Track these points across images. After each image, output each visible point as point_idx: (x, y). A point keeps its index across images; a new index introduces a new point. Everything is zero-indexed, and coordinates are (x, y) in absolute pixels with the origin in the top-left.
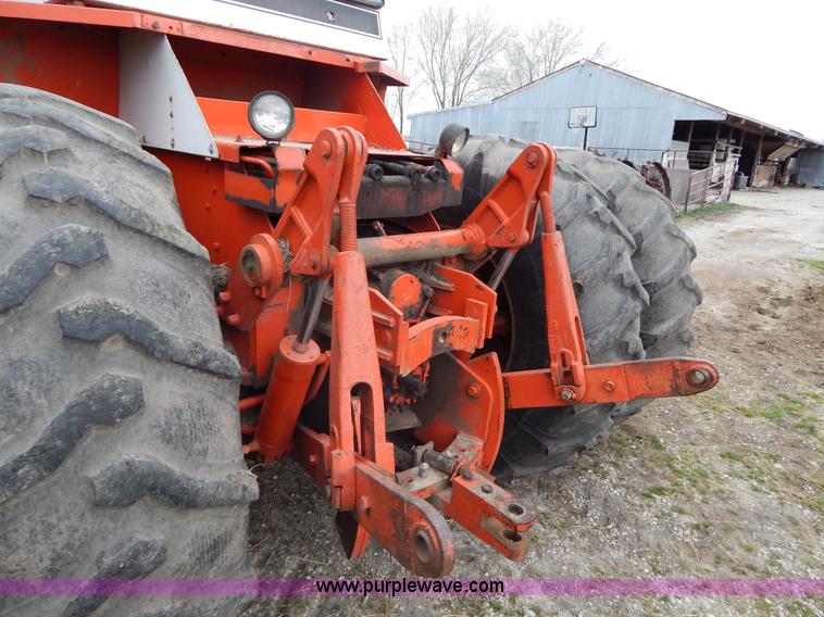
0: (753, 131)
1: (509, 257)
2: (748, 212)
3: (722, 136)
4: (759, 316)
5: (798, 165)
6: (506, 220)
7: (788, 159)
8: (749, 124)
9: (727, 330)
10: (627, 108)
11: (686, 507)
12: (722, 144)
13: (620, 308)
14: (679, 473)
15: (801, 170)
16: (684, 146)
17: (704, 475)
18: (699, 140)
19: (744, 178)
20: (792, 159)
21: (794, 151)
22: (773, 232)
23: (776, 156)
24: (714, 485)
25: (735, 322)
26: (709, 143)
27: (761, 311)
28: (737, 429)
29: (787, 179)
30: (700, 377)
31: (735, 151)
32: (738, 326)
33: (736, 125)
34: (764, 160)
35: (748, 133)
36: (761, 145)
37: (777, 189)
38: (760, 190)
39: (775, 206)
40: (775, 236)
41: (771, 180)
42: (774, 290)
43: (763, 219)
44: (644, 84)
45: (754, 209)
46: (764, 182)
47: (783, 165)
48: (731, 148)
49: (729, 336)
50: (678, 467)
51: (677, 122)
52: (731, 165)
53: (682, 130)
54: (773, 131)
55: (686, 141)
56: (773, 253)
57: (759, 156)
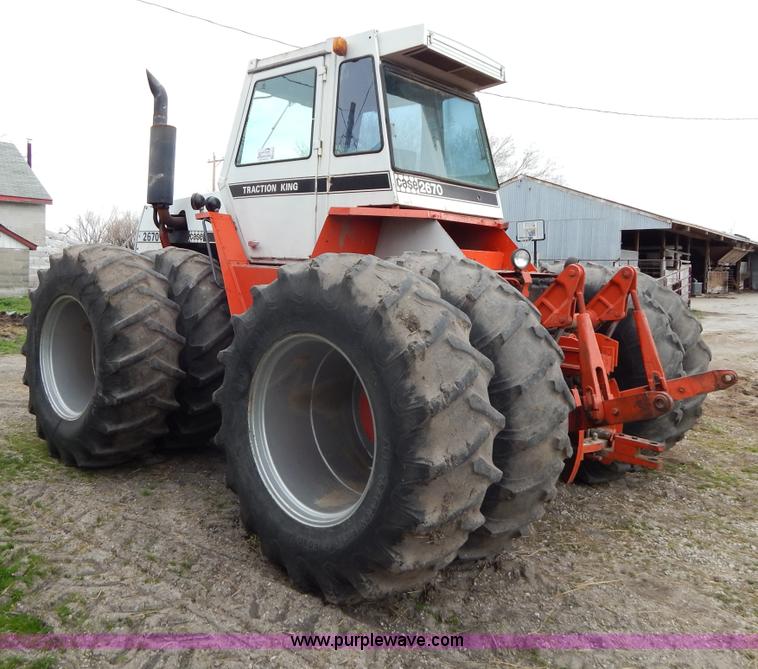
0: (698, 237)
1: (614, 325)
2: (711, 317)
3: (669, 243)
4: (745, 396)
5: (750, 269)
6: (611, 306)
7: (738, 263)
8: (695, 231)
9: (722, 406)
10: (571, 220)
11: (728, 492)
12: (670, 251)
13: (673, 355)
14: (717, 479)
15: (754, 274)
16: (634, 255)
17: (733, 479)
18: (645, 248)
19: (698, 284)
20: (743, 263)
21: (742, 255)
22: (740, 333)
23: (727, 260)
24: (742, 484)
25: (727, 401)
26: (658, 251)
27: (746, 393)
28: (748, 458)
29: (742, 284)
30: (728, 378)
31: (684, 258)
32: (730, 403)
33: (682, 232)
34: (715, 266)
35: (694, 239)
36: (709, 251)
37: (733, 294)
38: (717, 296)
39: (736, 310)
40: (743, 337)
41: (725, 285)
42: (752, 379)
43: (727, 323)
44: (586, 197)
45: (716, 314)
46: (719, 288)
47: (734, 269)
48: (679, 255)
49: (725, 410)
50: (715, 476)
51: (623, 232)
52: (684, 272)
53: (629, 239)
54: (719, 236)
55: (634, 249)
56: (745, 351)
57: (708, 261)
